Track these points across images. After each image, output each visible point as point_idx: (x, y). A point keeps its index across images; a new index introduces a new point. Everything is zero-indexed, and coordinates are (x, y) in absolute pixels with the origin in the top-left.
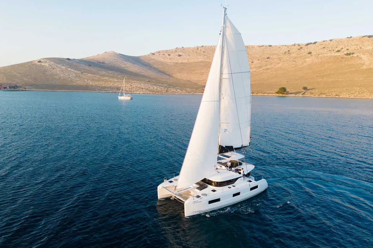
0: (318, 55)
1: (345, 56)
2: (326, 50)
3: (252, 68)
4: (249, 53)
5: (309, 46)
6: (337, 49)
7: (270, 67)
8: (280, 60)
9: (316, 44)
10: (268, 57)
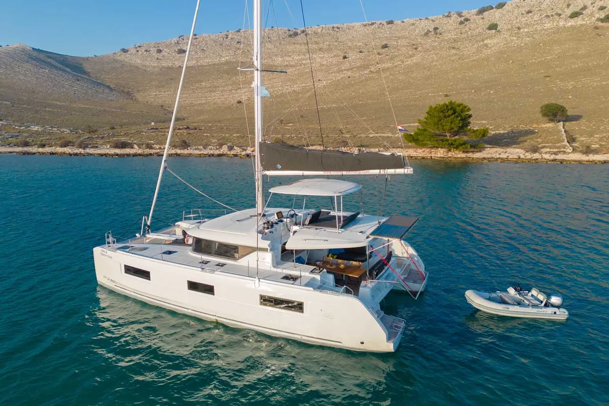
0: (519, 28)
1: (600, 24)
2: (536, 18)
3: (342, 71)
4: (339, 40)
5: (486, 13)
6: (569, 12)
7: (390, 65)
8: (416, 49)
9: (504, 8)
10: (386, 44)
